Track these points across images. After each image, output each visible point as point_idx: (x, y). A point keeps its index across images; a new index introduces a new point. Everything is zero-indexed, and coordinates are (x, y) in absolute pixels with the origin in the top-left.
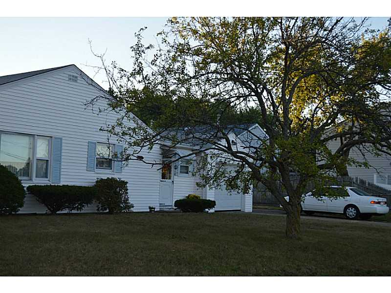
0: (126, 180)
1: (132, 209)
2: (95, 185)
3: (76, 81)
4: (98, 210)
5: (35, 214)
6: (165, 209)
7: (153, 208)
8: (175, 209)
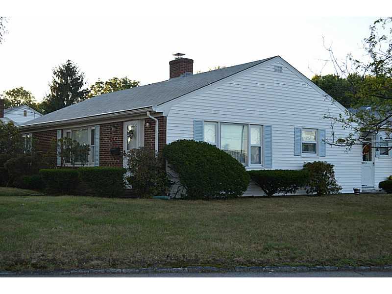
0: (332, 163)
1: (340, 191)
2: (303, 169)
3: (281, 72)
4: (307, 192)
5: (253, 197)
6: (367, 190)
7: (358, 190)
8: (380, 191)
